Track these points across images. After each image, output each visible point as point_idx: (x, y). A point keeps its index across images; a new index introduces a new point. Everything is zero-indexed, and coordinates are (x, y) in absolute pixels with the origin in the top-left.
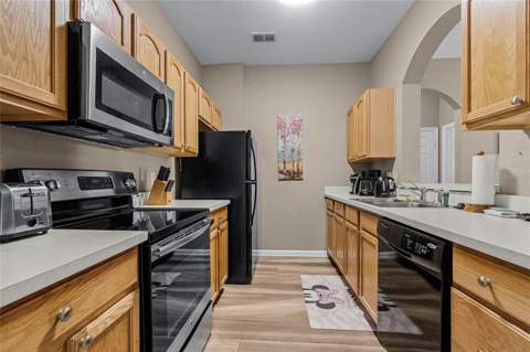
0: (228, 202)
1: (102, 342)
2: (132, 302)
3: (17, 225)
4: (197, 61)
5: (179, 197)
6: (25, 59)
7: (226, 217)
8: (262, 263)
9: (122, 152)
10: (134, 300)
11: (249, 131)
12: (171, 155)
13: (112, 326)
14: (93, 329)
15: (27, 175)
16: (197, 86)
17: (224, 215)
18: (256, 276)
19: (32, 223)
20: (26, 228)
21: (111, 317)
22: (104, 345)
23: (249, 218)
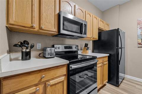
0: (108, 55)
1: (55, 86)
2: (64, 79)
3: (48, 55)
4: (101, 11)
5: (93, 52)
6: (50, 23)
7: (107, 60)
8: (127, 81)
9: (76, 40)
10: (65, 78)
11: (118, 29)
12: (90, 40)
13: (58, 83)
14: (52, 82)
15: (55, 46)
16: (98, 18)
17: (107, 59)
18: (122, 85)
19: (51, 55)
20: (50, 56)
21: (57, 81)
22: (55, 87)
23: (118, 62)
